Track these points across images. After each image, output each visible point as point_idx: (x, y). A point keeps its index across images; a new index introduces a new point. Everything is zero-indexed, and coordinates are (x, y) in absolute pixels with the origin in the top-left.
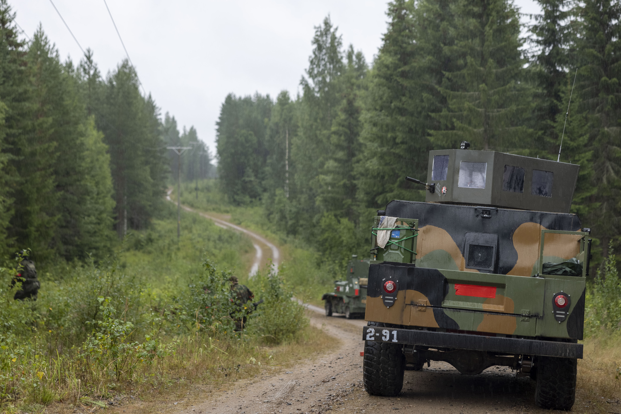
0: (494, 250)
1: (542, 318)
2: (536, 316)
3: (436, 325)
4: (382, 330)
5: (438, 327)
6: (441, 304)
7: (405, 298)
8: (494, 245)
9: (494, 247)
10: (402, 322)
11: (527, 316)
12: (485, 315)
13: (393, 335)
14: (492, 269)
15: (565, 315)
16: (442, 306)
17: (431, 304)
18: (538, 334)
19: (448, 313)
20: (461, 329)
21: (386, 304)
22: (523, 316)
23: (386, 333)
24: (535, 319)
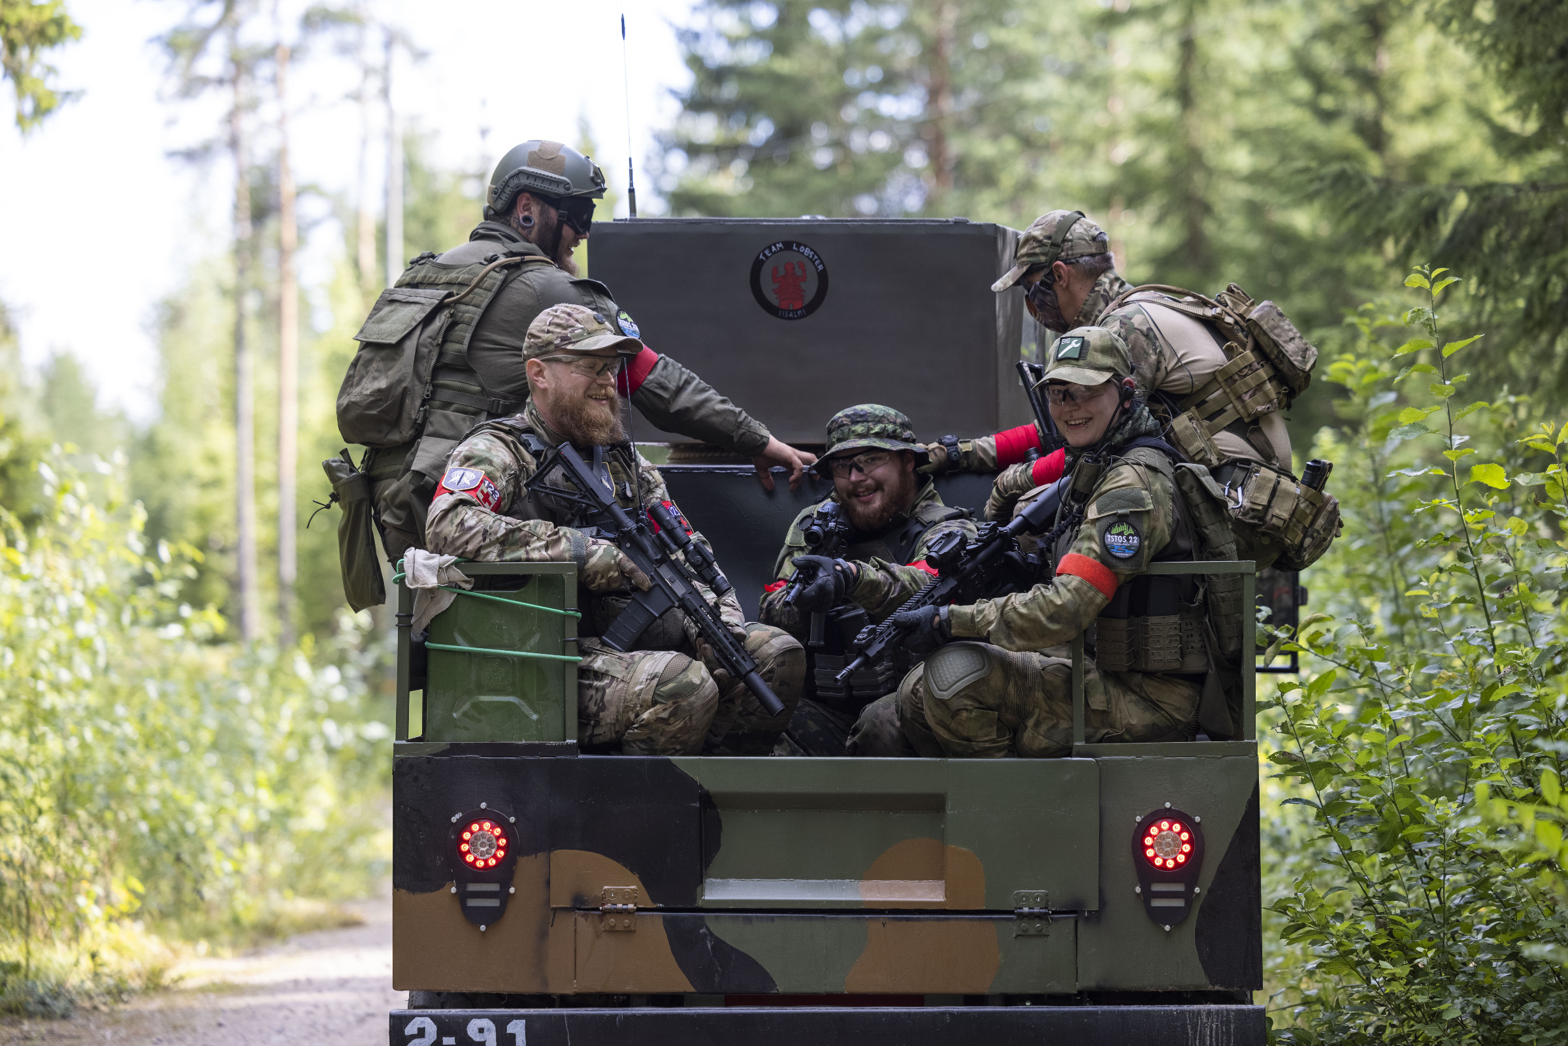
1: (1096, 917)
2: (1074, 910)
3: (681, 983)
4: (467, 1020)
5: (691, 989)
6: (695, 900)
7: (548, 882)
10: (545, 982)
11: (1039, 916)
12: (874, 925)
13: (513, 1036)
15: (1188, 895)
16: (700, 904)
17: (654, 901)
18: (1088, 981)
19: (725, 930)
20: (781, 988)
21: (474, 916)
22: (1022, 916)
23: (481, 1030)
24: (1072, 923)
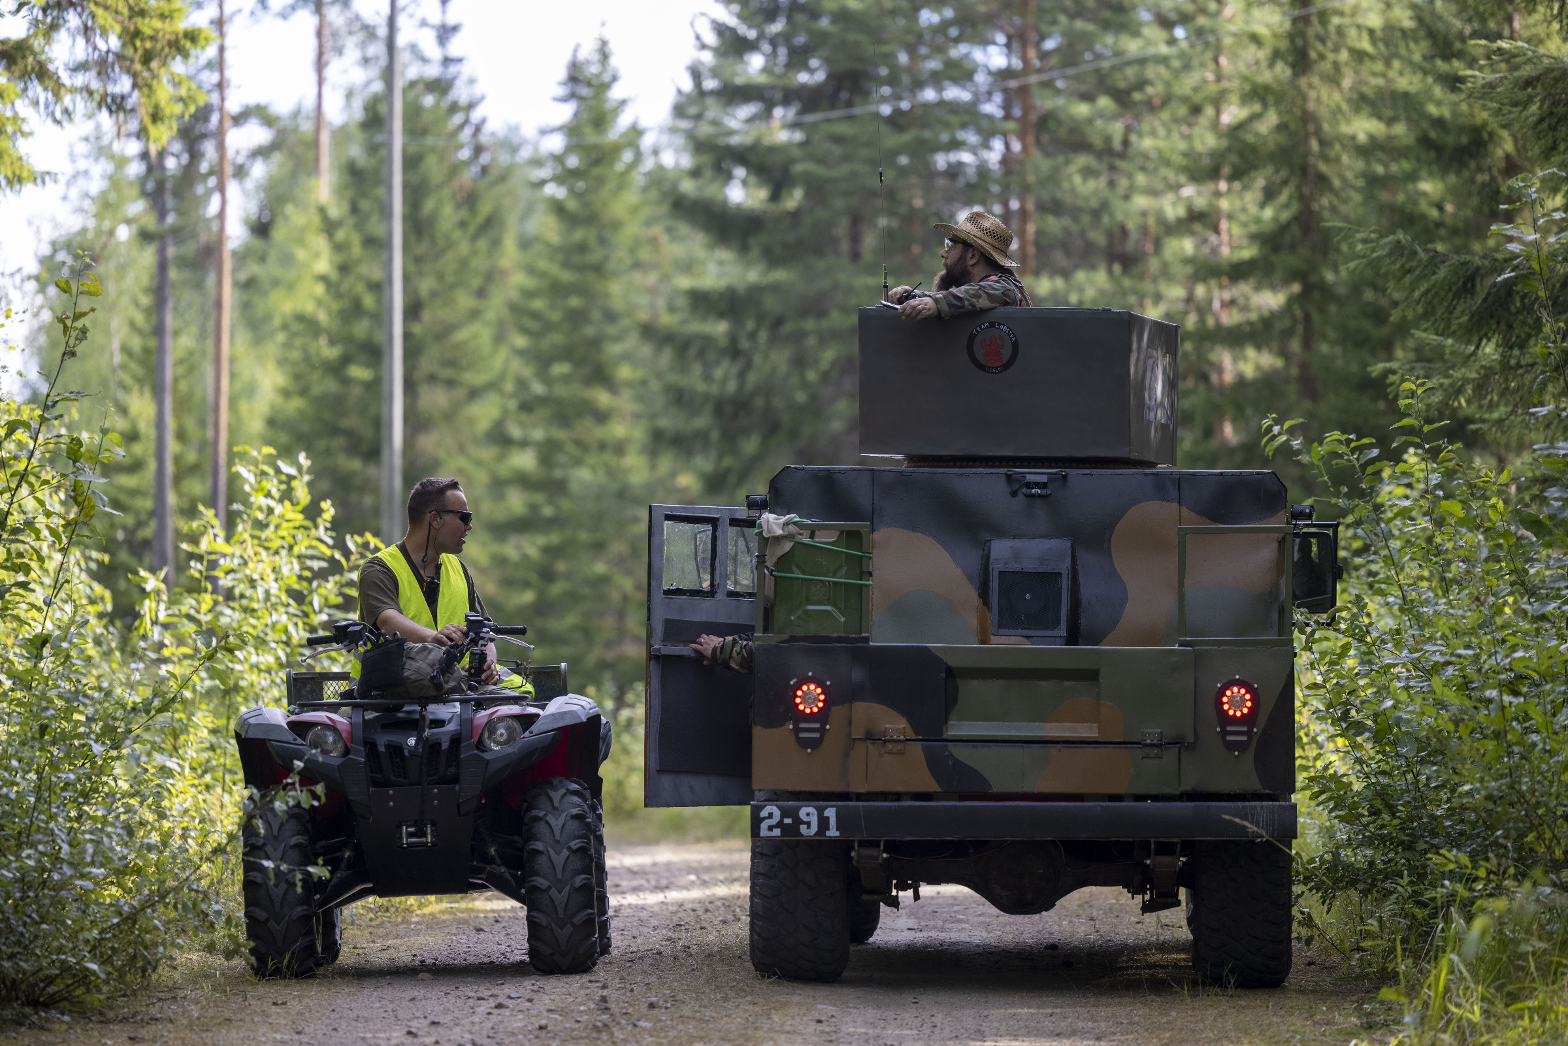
0: (1065, 583)
1: (1192, 747)
2: (1177, 742)
3: (932, 786)
4: (799, 808)
5: (939, 790)
6: (942, 734)
7: (850, 723)
8: (1064, 567)
9: (1065, 572)
10: (848, 785)
11: (1156, 746)
12: (1054, 750)
13: (828, 818)
14: (1062, 631)
15: (1249, 733)
16: (945, 736)
17: (917, 734)
18: (1187, 786)
19: (961, 753)
20: (996, 789)
21: (804, 744)
22: (1146, 745)
23: (808, 814)
24: (1176, 751)
